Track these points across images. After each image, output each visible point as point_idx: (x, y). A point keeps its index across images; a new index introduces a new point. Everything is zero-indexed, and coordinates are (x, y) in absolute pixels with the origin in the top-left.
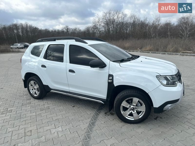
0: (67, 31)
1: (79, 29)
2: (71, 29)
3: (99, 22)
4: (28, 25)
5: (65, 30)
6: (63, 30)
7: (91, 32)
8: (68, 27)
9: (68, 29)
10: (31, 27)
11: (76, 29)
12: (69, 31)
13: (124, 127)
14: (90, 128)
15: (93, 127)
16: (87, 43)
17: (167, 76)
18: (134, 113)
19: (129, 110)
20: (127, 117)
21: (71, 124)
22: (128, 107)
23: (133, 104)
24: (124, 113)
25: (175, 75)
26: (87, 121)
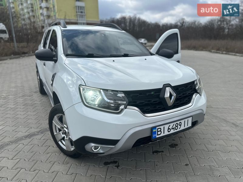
0: (182, 25)
1: (199, 22)
2: (187, 23)
4: (137, 18)
5: (179, 24)
6: (177, 24)
7: (216, 26)
8: (184, 20)
9: (183, 22)
10: (139, 19)
11: (194, 22)
12: (184, 25)
13: (51, 155)
14: (21, 139)
15: (26, 140)
16: (66, 27)
17: (101, 90)
18: (66, 140)
19: (61, 132)
20: (60, 143)
21: (17, 127)
22: (59, 127)
23: (65, 125)
24: (56, 135)
25: (125, 92)
26: (33, 130)
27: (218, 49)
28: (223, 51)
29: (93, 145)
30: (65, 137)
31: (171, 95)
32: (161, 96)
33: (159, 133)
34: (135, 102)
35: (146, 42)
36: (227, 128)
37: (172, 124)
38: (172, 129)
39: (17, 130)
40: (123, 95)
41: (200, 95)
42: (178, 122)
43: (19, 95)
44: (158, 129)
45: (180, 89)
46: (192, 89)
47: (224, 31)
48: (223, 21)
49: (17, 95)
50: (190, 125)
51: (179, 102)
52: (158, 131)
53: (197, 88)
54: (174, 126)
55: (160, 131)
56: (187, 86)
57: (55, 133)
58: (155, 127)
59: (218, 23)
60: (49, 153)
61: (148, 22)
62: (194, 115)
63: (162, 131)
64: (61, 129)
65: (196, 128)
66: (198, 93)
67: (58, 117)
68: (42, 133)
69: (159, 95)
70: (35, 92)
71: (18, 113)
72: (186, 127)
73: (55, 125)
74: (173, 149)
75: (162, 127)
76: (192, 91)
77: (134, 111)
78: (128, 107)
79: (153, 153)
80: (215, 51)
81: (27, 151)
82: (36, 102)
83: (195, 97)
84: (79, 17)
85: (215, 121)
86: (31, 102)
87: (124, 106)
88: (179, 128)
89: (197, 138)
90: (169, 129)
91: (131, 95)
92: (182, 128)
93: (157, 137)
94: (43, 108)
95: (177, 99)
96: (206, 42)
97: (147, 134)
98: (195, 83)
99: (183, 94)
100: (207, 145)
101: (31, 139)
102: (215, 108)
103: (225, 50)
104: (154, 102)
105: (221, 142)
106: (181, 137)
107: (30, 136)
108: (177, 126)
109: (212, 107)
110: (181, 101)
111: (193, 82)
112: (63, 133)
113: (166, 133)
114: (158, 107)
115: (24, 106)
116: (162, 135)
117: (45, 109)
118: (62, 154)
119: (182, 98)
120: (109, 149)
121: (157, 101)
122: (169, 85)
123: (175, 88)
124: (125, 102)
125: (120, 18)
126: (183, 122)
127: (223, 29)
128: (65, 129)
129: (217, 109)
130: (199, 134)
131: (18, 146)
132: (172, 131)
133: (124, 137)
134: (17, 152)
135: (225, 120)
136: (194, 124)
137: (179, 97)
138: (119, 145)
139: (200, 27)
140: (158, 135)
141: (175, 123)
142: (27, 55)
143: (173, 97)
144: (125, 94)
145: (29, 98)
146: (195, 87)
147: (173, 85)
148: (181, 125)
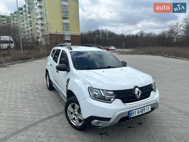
0: (142, 35)
1: (154, 33)
2: (145, 34)
3: (177, 26)
4: (108, 31)
5: (139, 35)
7: (167, 37)
8: (143, 32)
9: (142, 34)
10: (109, 32)
11: (151, 34)
12: (143, 36)
13: (66, 129)
14: (45, 119)
15: (48, 120)
16: (72, 50)
17: (101, 90)
18: (76, 119)
19: (73, 115)
20: (71, 121)
21: (40, 112)
22: (72, 111)
23: (76, 110)
24: (69, 116)
25: (113, 91)
26: (51, 114)
27: (169, 55)
28: (173, 56)
29: (96, 121)
30: (75, 117)
31: (139, 93)
32: (133, 93)
33: (133, 114)
34: (119, 97)
35: (115, 48)
36: (175, 113)
37: (140, 109)
38: (140, 112)
39: (40, 114)
40: (113, 93)
41: (155, 92)
42: (143, 108)
43: (34, 90)
44: (132, 112)
45: (143, 89)
46: (150, 88)
47: (173, 40)
48: (172, 33)
49: (33, 91)
50: (150, 110)
51: (143, 96)
52: (132, 113)
53: (153, 88)
54: (141, 110)
55: (133, 113)
56: (147, 87)
57: (69, 115)
58: (130, 111)
59: (168, 34)
60: (64, 128)
61: (116, 34)
62: (152, 104)
63: (135, 113)
64: (73, 112)
65: (154, 112)
66: (154, 91)
67: (71, 105)
68: (57, 116)
69: (132, 92)
70: (44, 88)
71: (37, 103)
72: (148, 111)
73: (69, 110)
74: (140, 125)
75: (134, 111)
76: (150, 90)
77: (118, 102)
78: (116, 99)
79: (128, 128)
80: (167, 56)
81: (51, 127)
82: (47, 95)
83: (152, 93)
84: (65, 31)
85: (166, 108)
86: (44, 96)
87: (113, 99)
88: (144, 112)
89: (155, 119)
90: (138, 112)
91: (117, 93)
92: (146, 111)
93: (132, 116)
94: (53, 99)
95: (142, 95)
96: (160, 49)
97: (126, 115)
98: (152, 85)
99: (145, 92)
100: (161, 123)
101: (51, 119)
102: (167, 99)
103: (174, 55)
104: (129, 96)
105: (171, 122)
106: (145, 118)
107: (50, 118)
108: (143, 111)
109: (165, 99)
110: (144, 96)
111: (151, 84)
112: (74, 115)
113: (137, 114)
114: (131, 99)
115: (40, 99)
116: (135, 115)
117: (54, 100)
118: (73, 129)
119: (144, 94)
120: (105, 123)
121: (131, 96)
122: (137, 87)
123: (141, 89)
124: (114, 97)
125: (95, 31)
126: (146, 108)
127: (173, 38)
128: (76, 112)
129: (168, 100)
130: (156, 116)
131: (44, 124)
132: (140, 113)
133: (114, 116)
134: (45, 127)
135: (173, 107)
136: (153, 109)
137: (143, 93)
138: (111, 121)
139: (155, 37)
140: (132, 115)
141: (141, 109)
142: (30, 60)
143: (140, 94)
144: (113, 92)
145: (41, 92)
146: (152, 87)
147: (139, 87)
148: (145, 110)
